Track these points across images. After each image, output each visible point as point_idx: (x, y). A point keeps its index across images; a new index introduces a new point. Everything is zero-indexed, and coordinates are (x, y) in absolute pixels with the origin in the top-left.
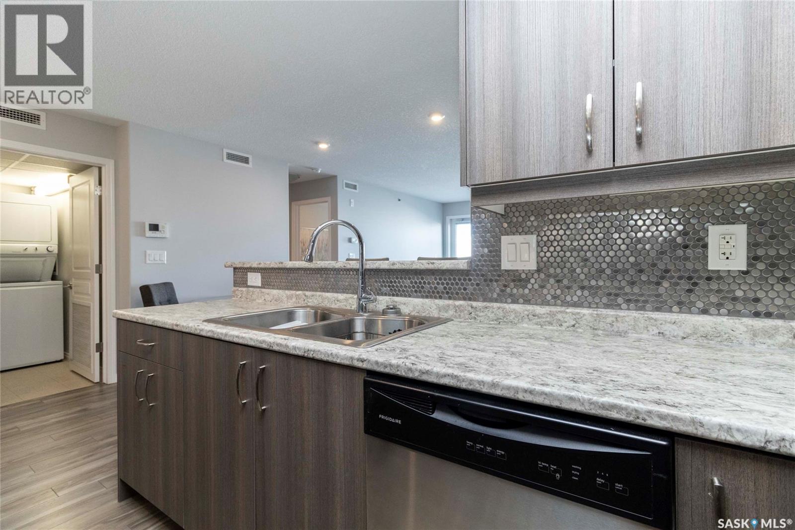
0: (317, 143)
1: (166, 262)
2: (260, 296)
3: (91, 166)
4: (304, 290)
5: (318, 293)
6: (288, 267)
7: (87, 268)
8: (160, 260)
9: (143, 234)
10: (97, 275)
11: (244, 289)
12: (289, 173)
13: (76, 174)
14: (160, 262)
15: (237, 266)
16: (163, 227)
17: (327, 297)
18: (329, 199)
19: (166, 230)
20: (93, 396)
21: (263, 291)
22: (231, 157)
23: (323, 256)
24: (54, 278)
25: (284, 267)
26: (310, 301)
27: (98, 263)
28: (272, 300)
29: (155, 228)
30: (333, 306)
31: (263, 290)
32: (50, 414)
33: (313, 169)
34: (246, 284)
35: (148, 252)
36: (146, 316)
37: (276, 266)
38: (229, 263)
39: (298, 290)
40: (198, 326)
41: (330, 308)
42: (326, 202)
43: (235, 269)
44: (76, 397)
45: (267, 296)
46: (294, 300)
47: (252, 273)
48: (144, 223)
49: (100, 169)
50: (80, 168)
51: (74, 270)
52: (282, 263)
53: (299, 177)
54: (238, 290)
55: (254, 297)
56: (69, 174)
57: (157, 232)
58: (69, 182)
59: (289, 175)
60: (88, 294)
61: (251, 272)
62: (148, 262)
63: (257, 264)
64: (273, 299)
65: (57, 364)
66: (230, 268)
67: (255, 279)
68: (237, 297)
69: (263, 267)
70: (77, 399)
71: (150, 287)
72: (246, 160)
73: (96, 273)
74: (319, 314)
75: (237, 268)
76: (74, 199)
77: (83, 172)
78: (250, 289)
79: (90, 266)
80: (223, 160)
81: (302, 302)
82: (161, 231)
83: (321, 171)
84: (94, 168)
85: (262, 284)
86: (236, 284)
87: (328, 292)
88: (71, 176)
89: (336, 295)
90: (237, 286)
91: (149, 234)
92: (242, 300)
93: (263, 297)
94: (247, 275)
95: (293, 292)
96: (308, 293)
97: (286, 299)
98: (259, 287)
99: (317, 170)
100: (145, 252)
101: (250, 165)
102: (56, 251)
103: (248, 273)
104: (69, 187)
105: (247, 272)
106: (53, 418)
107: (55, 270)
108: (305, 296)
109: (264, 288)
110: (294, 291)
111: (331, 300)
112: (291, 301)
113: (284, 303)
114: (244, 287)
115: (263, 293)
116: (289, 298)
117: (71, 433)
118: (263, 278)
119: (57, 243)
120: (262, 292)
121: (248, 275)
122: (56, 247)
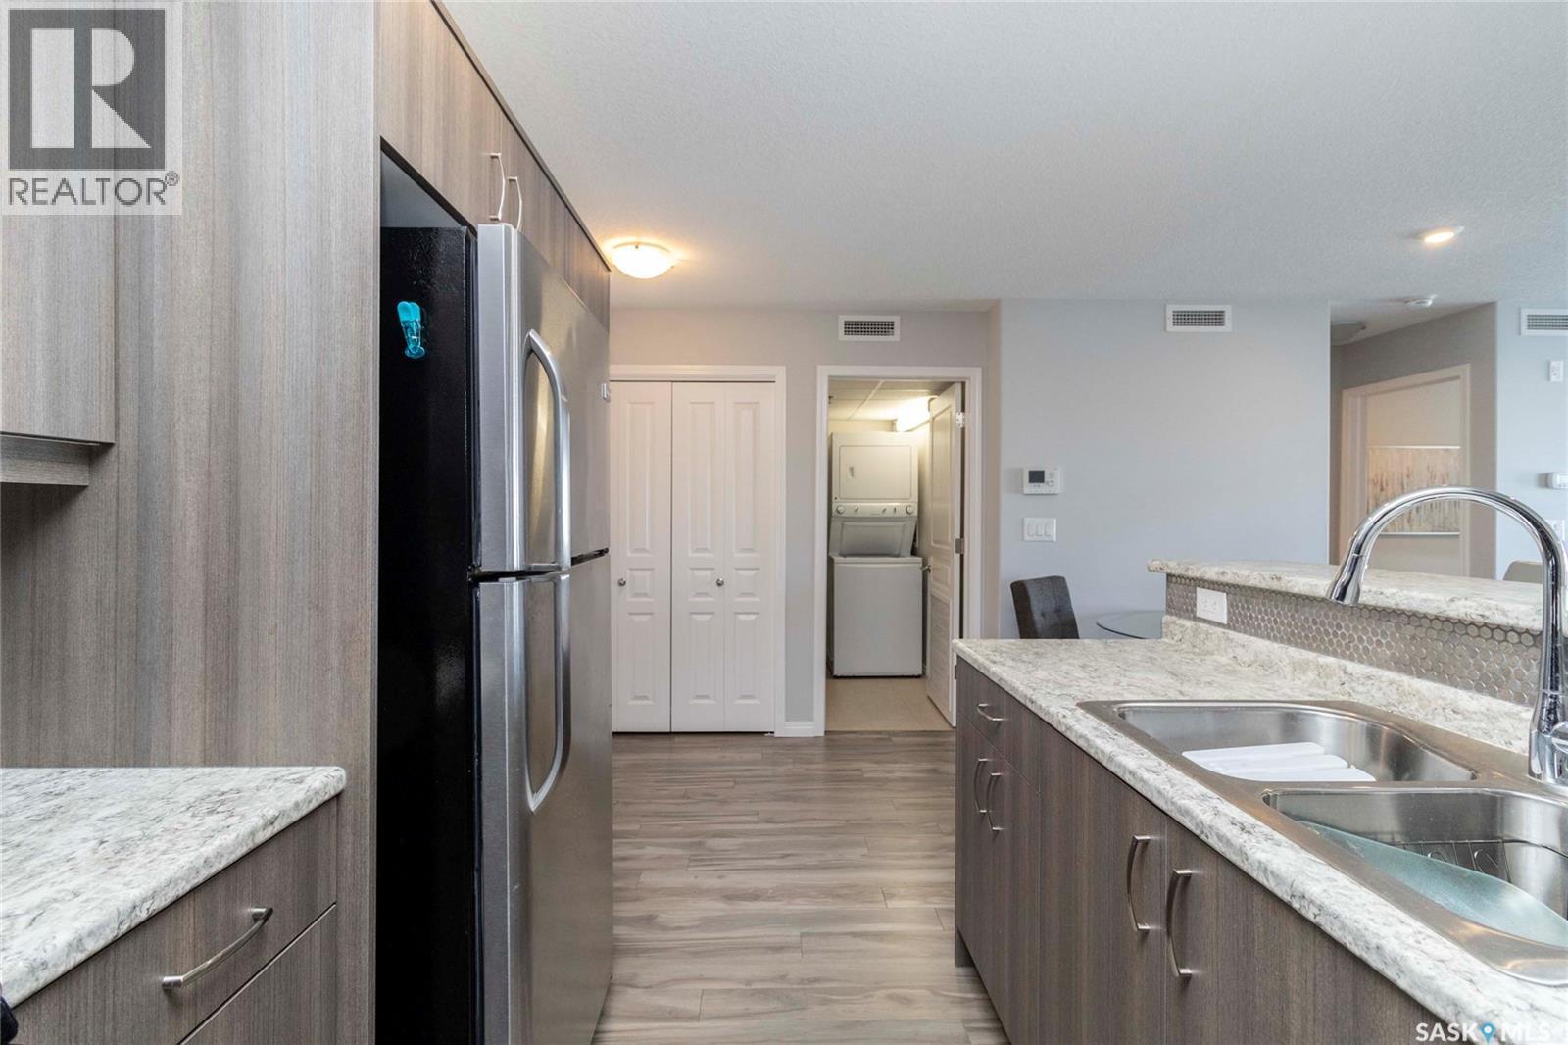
0: (1417, 235)
1: (1055, 540)
2: (1223, 646)
3: (952, 383)
4: (1343, 656)
5: (1389, 675)
6: (1295, 590)
7: (947, 544)
8: (1045, 534)
9: (1019, 490)
10: (957, 557)
11: (1188, 624)
12: (1331, 322)
13: (938, 395)
14: (1046, 539)
15: (1173, 573)
16: (1052, 475)
17: (1418, 692)
18: (1465, 370)
19: (1056, 482)
20: (948, 750)
21: (1231, 637)
22: (1184, 318)
23: (1445, 518)
24: (914, 552)
25: (1284, 589)
26: (1360, 689)
27: (959, 537)
28: (1253, 662)
29: (1037, 477)
30: (1439, 723)
31: (1232, 634)
32: (896, 762)
33: (1407, 302)
34: (1193, 611)
35: (1028, 520)
36: (991, 664)
37: (1264, 585)
38: (1157, 564)
39: (1326, 652)
40: (1064, 716)
41: (1426, 727)
42: (1457, 378)
43: (1169, 576)
44: (929, 745)
45: (1239, 651)
46: (1311, 675)
47: (1204, 590)
48: (1022, 470)
49: (963, 384)
50: (941, 388)
51: (933, 544)
52: (1279, 579)
53: (1364, 328)
54: (1174, 623)
55: (1210, 645)
56: (929, 397)
57: (1041, 485)
58: (929, 409)
59: (1333, 328)
60: (946, 584)
61: (1204, 587)
62: (1027, 538)
63: (1217, 574)
64: (1256, 661)
65: (913, 680)
66: (1160, 574)
67: (1212, 605)
68: (1173, 639)
69: (1230, 582)
70: (929, 748)
71: (1028, 586)
72: (1217, 318)
73: (957, 552)
74: (1384, 737)
75: (1174, 576)
76: (935, 434)
77: (946, 392)
78: (1201, 625)
79: (949, 541)
80: (1165, 329)
81: (1337, 688)
82: (1047, 483)
83: (1434, 300)
84: (956, 385)
85: (1230, 619)
86: (1172, 608)
87: (1420, 676)
88: (932, 399)
89: (1449, 692)
90: (1171, 614)
91: (1030, 488)
92: (1184, 646)
93: (1229, 650)
94: (1195, 593)
95: (1310, 655)
96: (1354, 667)
97: (1288, 669)
98: (1219, 625)
99: (1422, 299)
100: (1023, 520)
101: (1228, 326)
102: (916, 513)
103: (1198, 589)
104: (927, 416)
105: (1195, 587)
106: (901, 769)
107: (915, 540)
108: (1345, 673)
109: (1235, 629)
110: (1315, 654)
111: (1434, 706)
112: (1304, 678)
113: (1285, 678)
114: (1189, 618)
115: (1232, 640)
116: (1300, 667)
117: (916, 804)
118: (1230, 605)
119: (917, 500)
120: (1228, 639)
121: (1198, 594)
122: (916, 505)
